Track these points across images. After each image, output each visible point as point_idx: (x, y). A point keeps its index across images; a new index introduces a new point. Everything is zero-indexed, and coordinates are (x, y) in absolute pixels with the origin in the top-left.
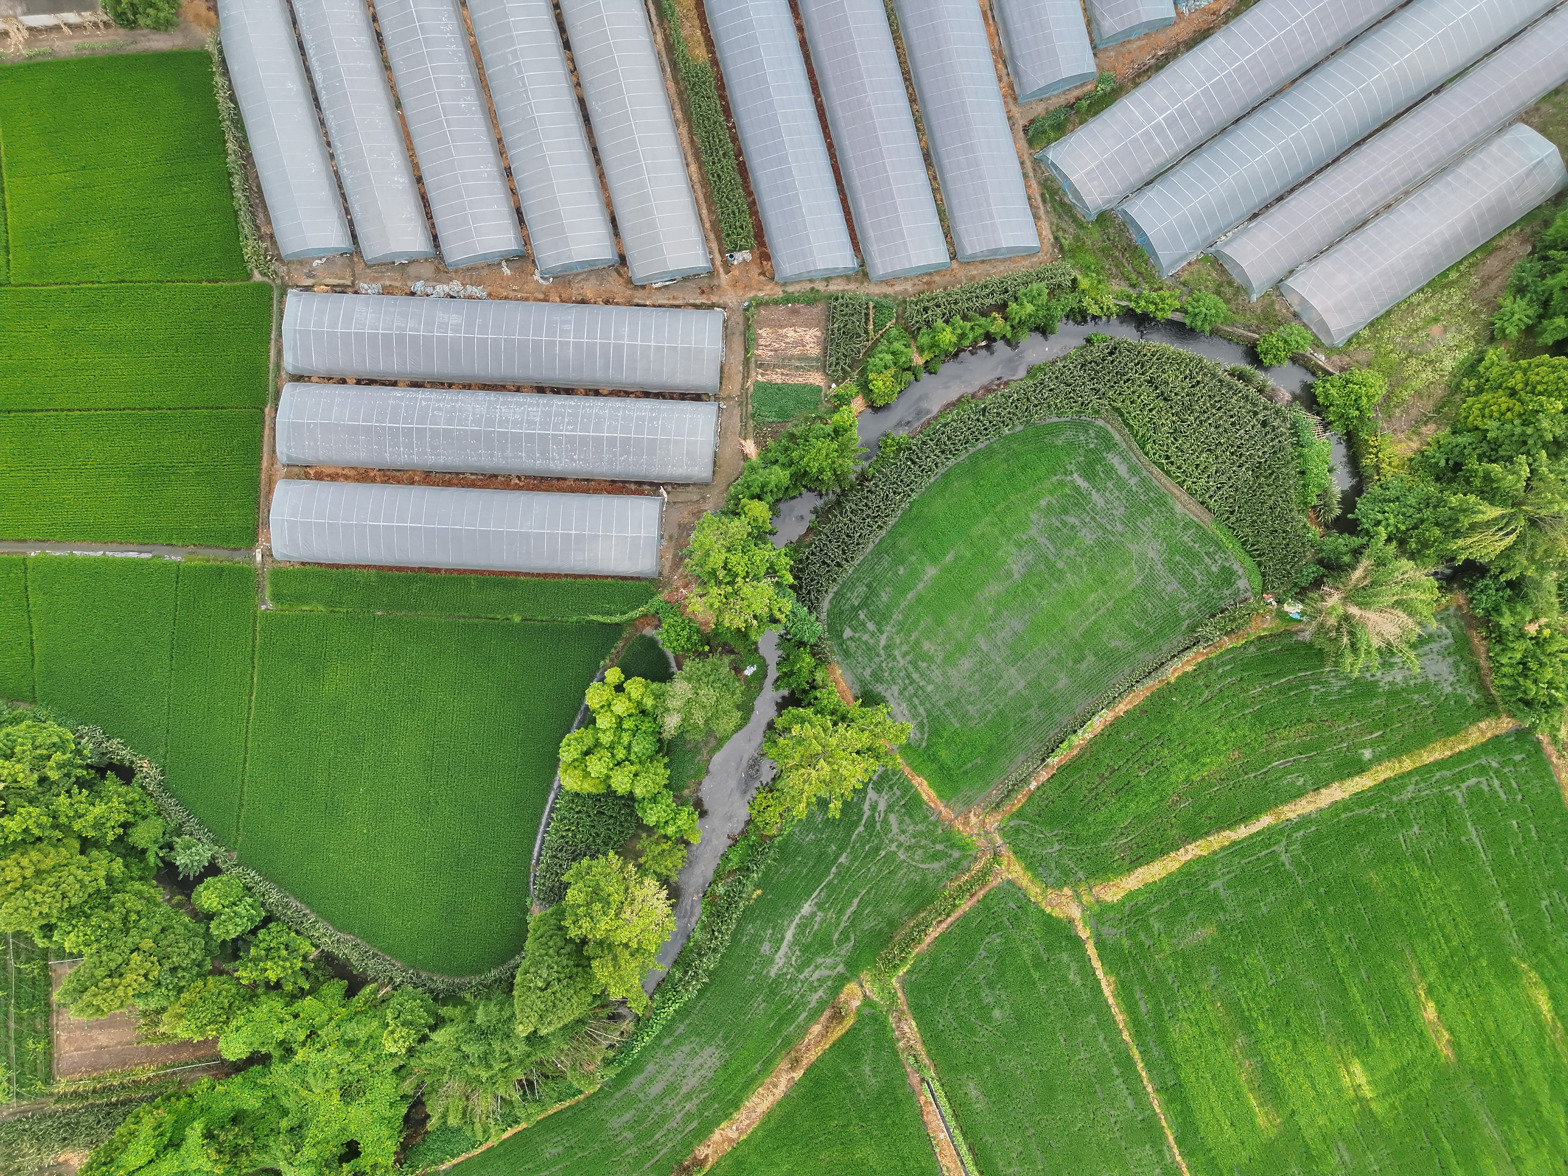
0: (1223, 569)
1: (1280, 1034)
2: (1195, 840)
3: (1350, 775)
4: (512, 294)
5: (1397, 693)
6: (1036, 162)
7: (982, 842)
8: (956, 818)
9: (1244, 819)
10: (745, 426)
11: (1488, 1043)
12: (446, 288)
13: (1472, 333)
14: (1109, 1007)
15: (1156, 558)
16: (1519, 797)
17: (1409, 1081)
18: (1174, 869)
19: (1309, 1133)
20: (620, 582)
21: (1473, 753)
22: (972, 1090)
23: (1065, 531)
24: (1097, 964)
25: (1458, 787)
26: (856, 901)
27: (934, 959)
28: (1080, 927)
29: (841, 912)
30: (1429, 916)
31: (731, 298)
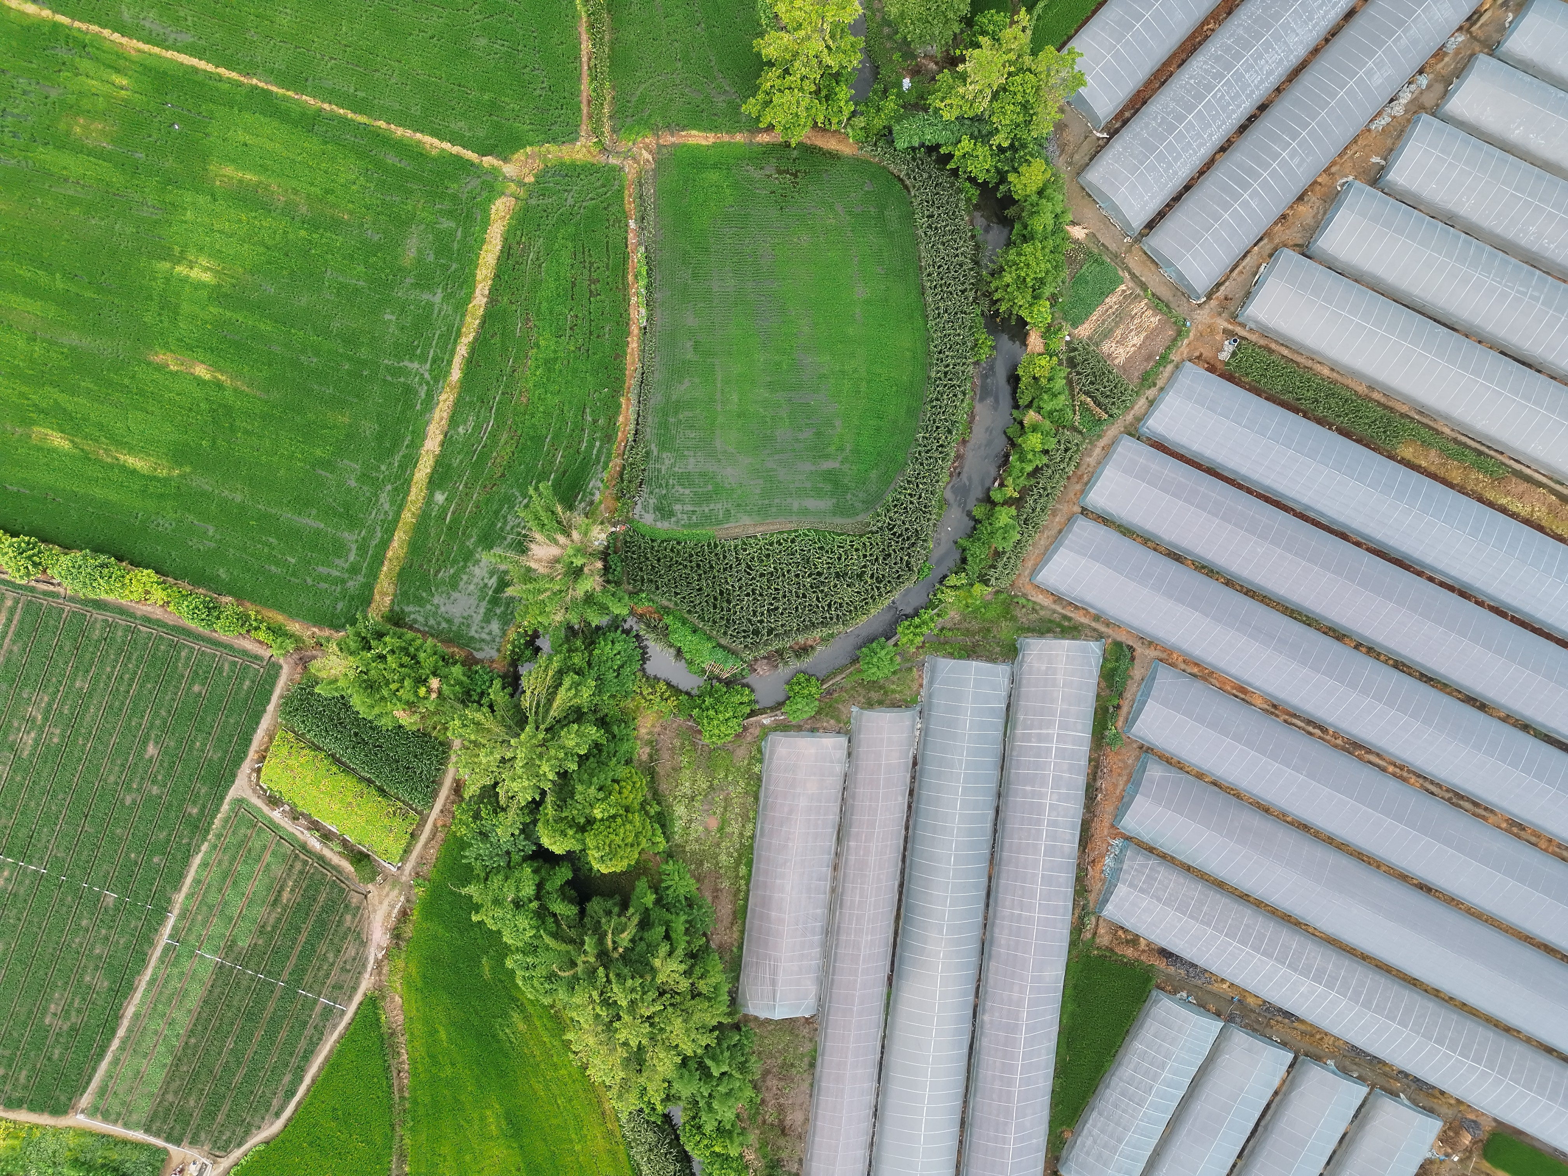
0: (671, 514)
2: (486, 308)
3: (435, 470)
4: (1355, 148)
5: (466, 560)
7: (623, 147)
8: (657, 144)
9: (471, 360)
10: (1097, 243)
11: (141, 393)
12: (1403, 101)
13: (687, 849)
14: (415, 131)
16: (309, 581)
17: (162, 308)
18: (478, 272)
19: (188, 197)
21: (373, 574)
24: (457, 150)
25: (357, 541)
27: (565, 28)
28: (495, 162)
30: (277, 434)
31: (1203, 317)
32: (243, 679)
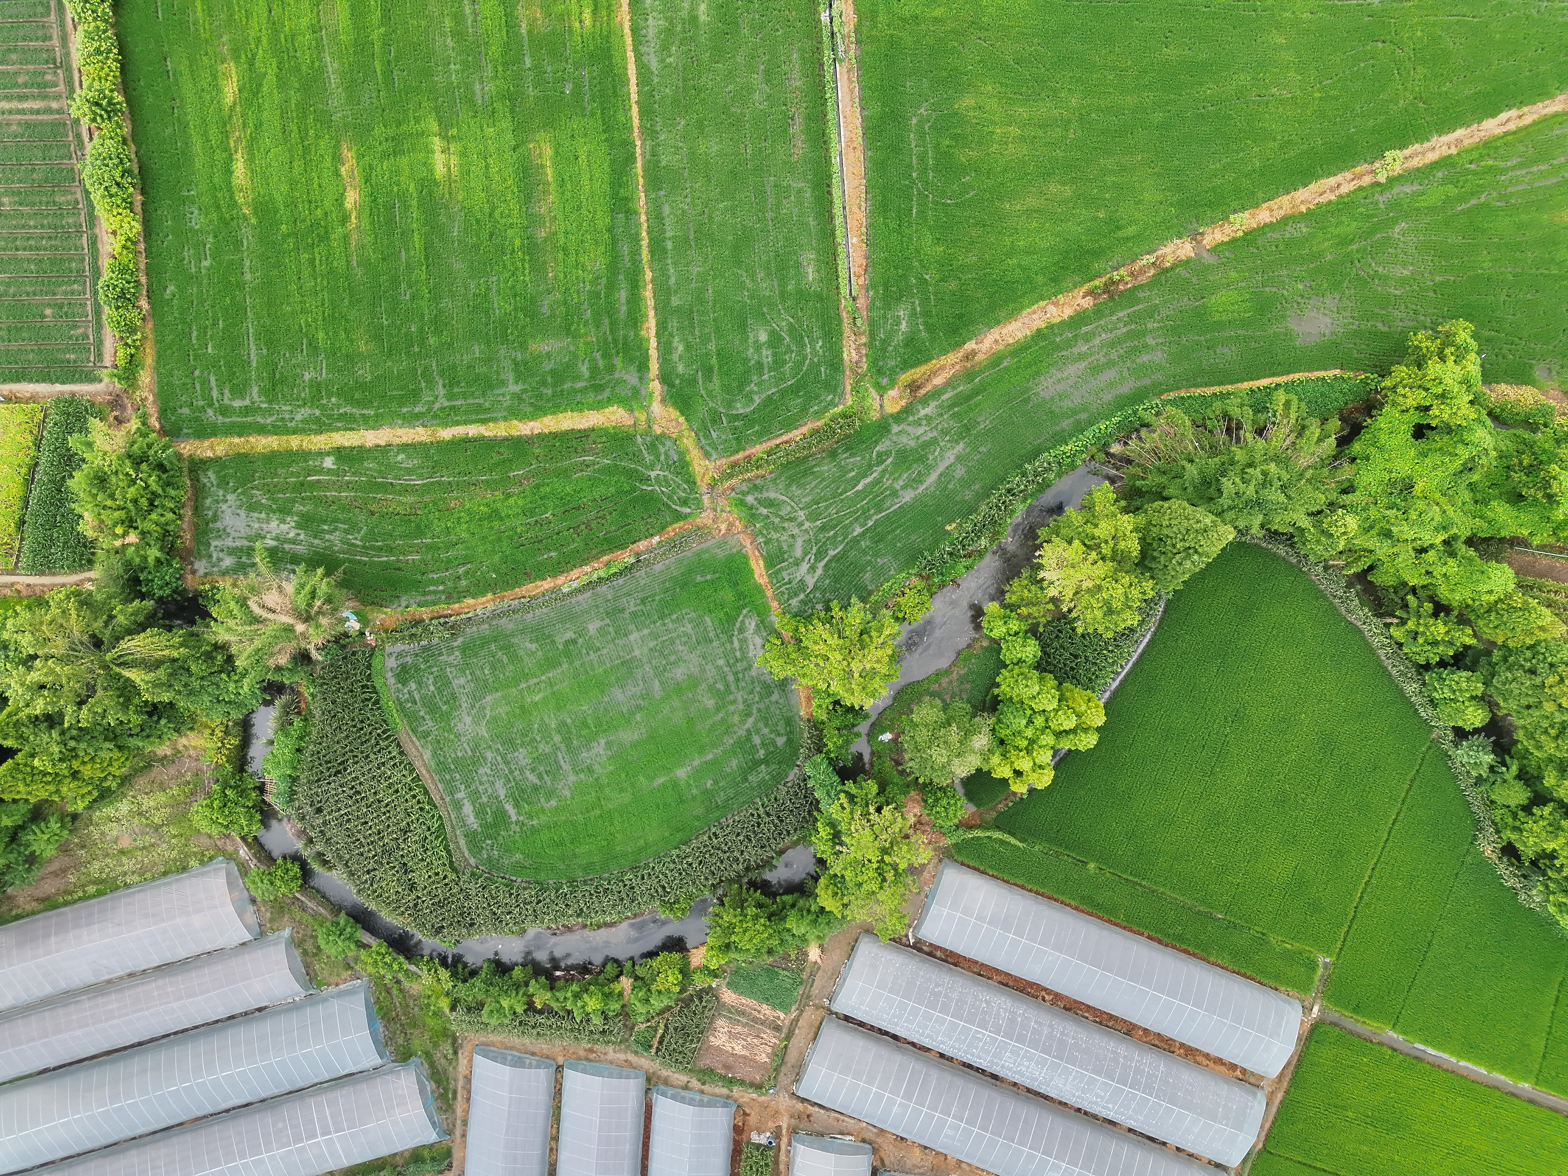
0: (404, 683)
1: (502, 229)
2: (520, 437)
3: (352, 448)
5: (280, 510)
6: (450, 1132)
7: (722, 503)
8: (738, 533)
9: (466, 440)
10: (812, 975)
11: (306, 150)
13: (91, 828)
14: (656, 308)
15: (464, 714)
16: (197, 373)
17: (393, 139)
18: (550, 417)
19: (506, 124)
20: (982, 868)
21: (228, 431)
22: (810, 273)
23: (542, 769)
24: (653, 353)
25: (253, 403)
26: (859, 487)
27: (804, 410)
28: (657, 393)
29: (877, 482)
30: (322, 290)
31: (784, 1102)
32: (74, 351)
